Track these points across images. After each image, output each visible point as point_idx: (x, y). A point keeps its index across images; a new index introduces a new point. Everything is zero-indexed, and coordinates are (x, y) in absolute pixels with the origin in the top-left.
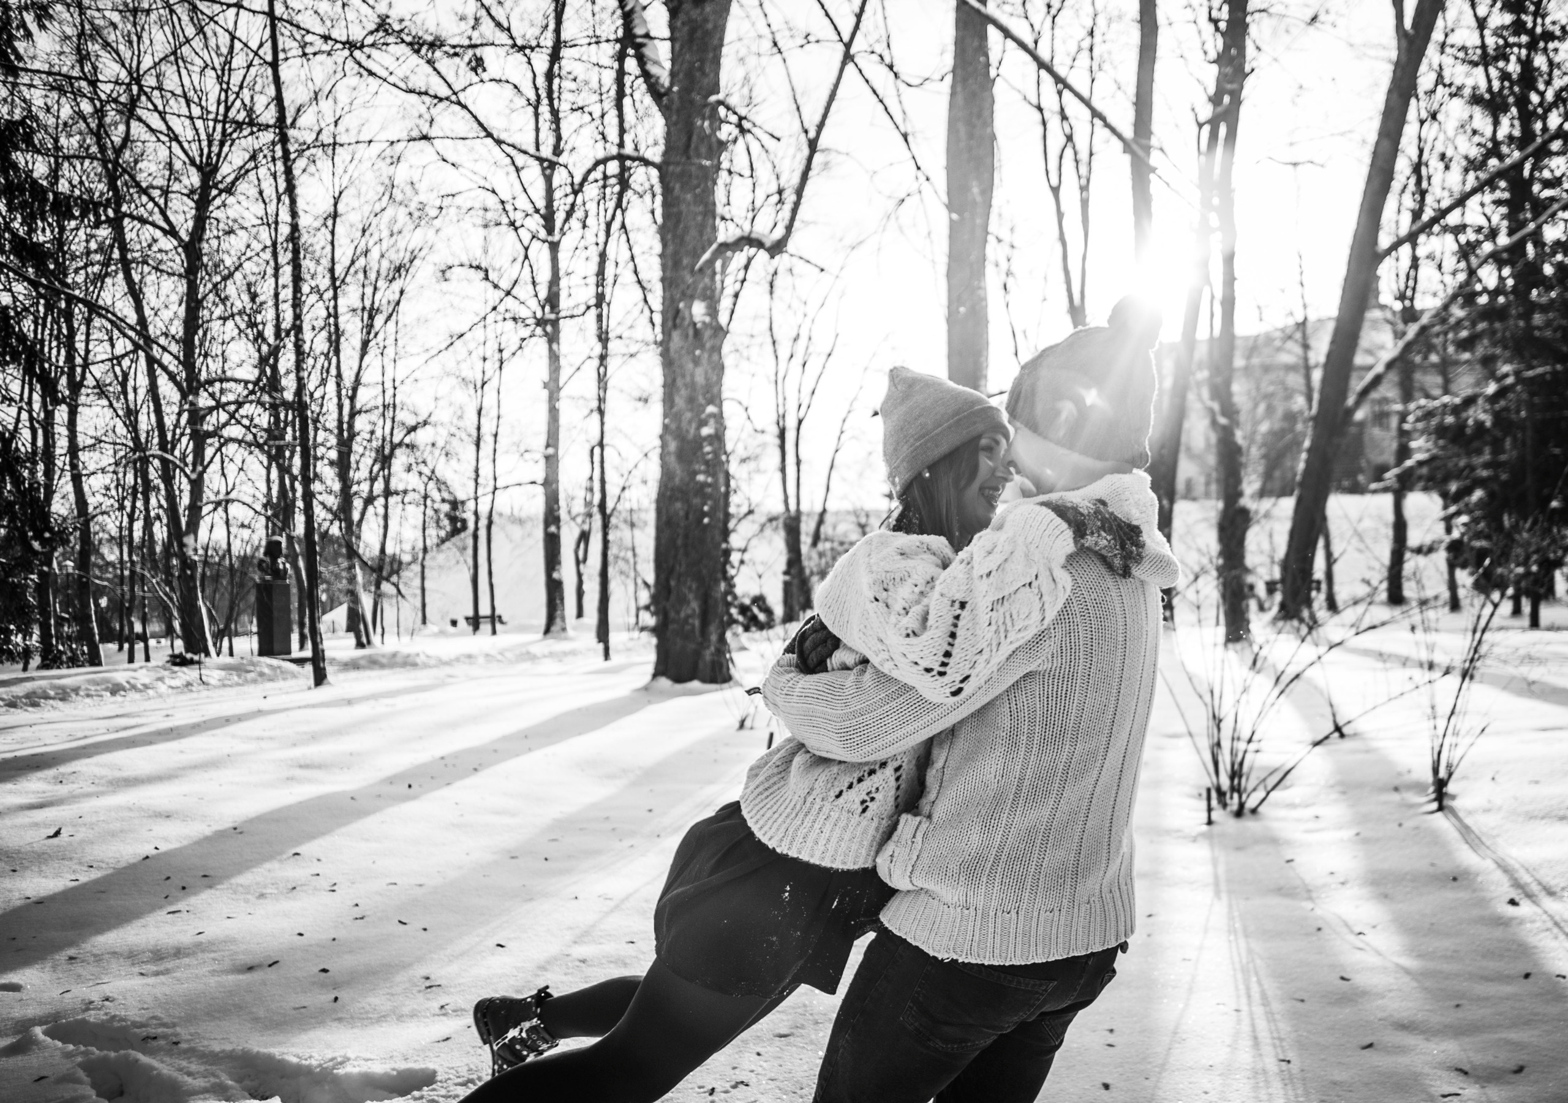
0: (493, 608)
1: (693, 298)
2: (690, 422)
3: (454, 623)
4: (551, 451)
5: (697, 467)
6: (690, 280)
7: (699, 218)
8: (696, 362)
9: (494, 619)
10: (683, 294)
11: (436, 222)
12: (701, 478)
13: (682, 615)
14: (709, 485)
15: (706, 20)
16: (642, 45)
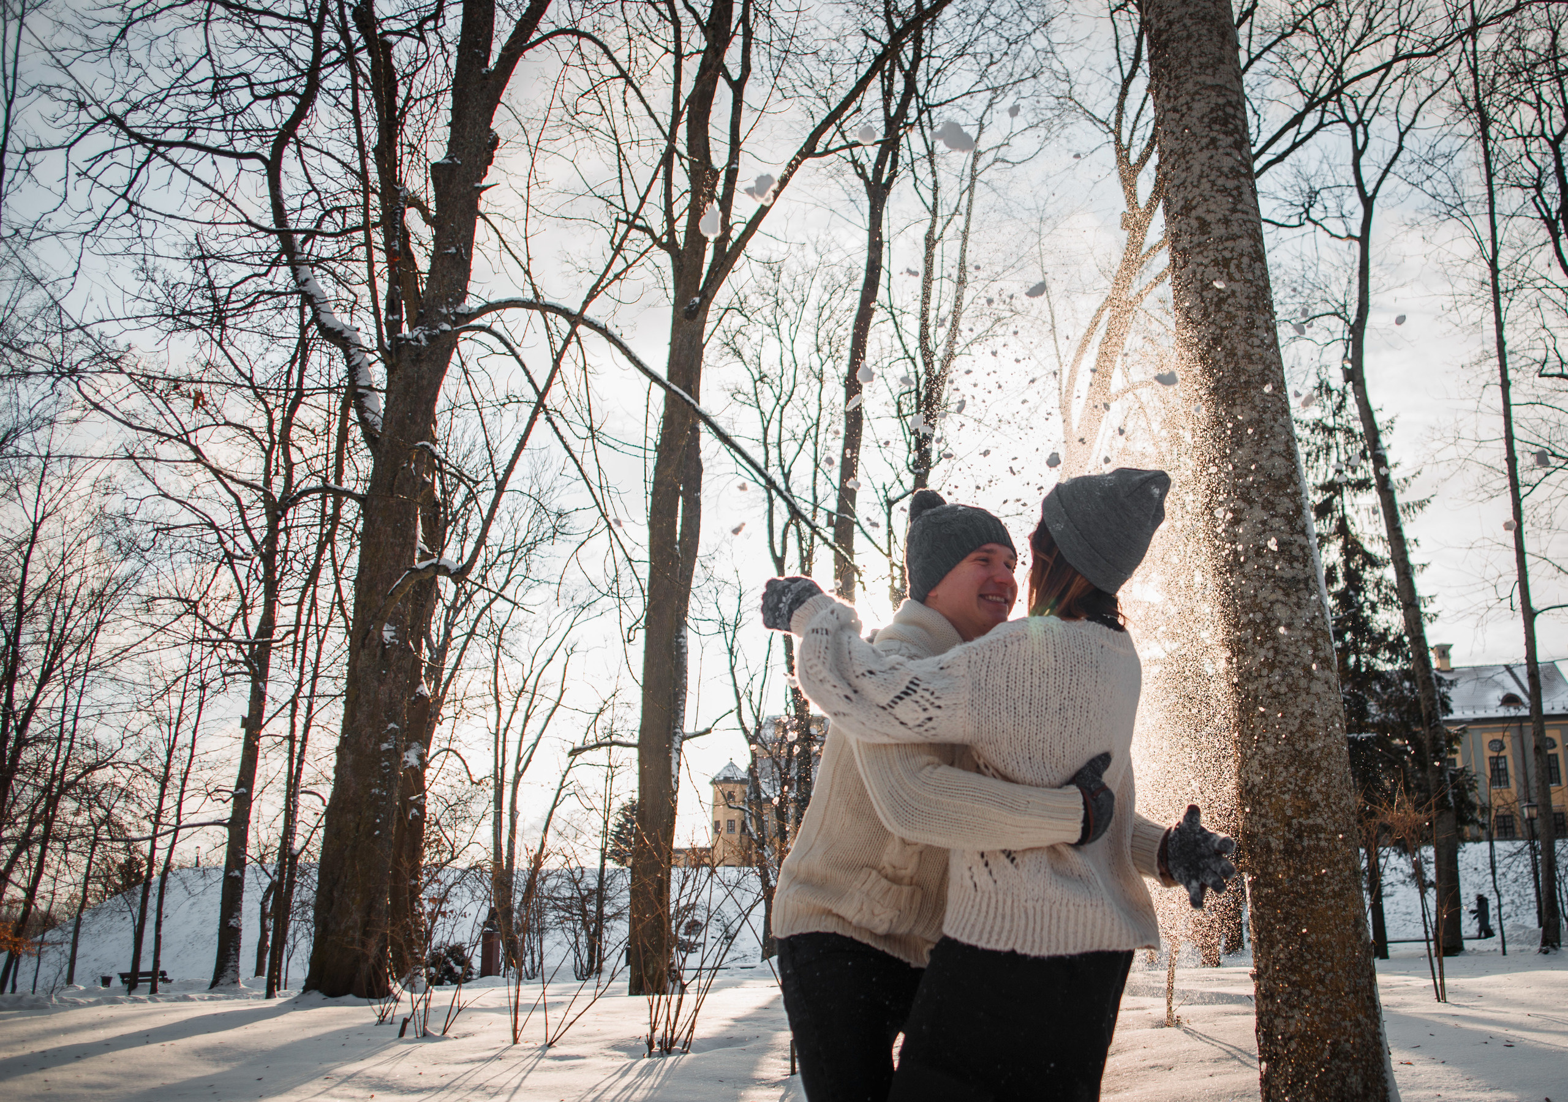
0: (156, 963)
1: (383, 621)
2: (369, 737)
3: (106, 981)
4: (243, 790)
5: (373, 780)
6: (381, 603)
7: (398, 549)
8: (381, 681)
9: (157, 976)
10: (375, 616)
11: (147, 555)
12: (376, 791)
13: (343, 926)
14: (384, 798)
15: (422, 377)
16: (363, 395)
